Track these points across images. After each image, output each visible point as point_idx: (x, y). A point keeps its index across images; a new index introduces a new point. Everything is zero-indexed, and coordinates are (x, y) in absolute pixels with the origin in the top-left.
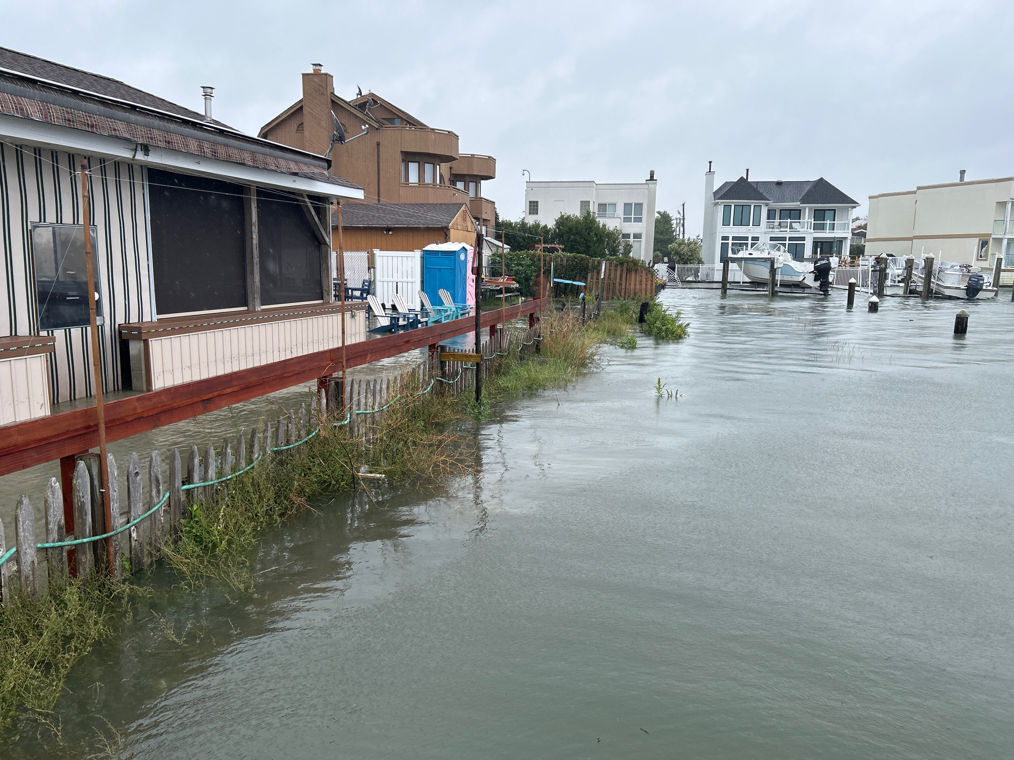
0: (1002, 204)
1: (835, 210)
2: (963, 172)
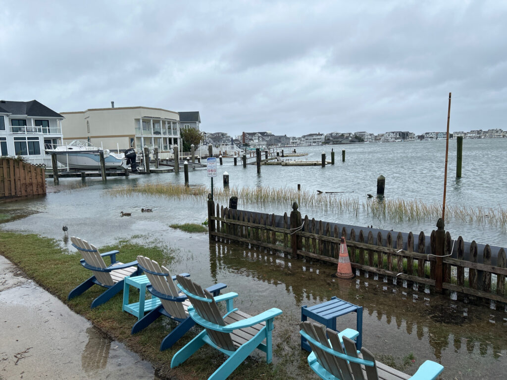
0: (137, 120)
2: (113, 103)
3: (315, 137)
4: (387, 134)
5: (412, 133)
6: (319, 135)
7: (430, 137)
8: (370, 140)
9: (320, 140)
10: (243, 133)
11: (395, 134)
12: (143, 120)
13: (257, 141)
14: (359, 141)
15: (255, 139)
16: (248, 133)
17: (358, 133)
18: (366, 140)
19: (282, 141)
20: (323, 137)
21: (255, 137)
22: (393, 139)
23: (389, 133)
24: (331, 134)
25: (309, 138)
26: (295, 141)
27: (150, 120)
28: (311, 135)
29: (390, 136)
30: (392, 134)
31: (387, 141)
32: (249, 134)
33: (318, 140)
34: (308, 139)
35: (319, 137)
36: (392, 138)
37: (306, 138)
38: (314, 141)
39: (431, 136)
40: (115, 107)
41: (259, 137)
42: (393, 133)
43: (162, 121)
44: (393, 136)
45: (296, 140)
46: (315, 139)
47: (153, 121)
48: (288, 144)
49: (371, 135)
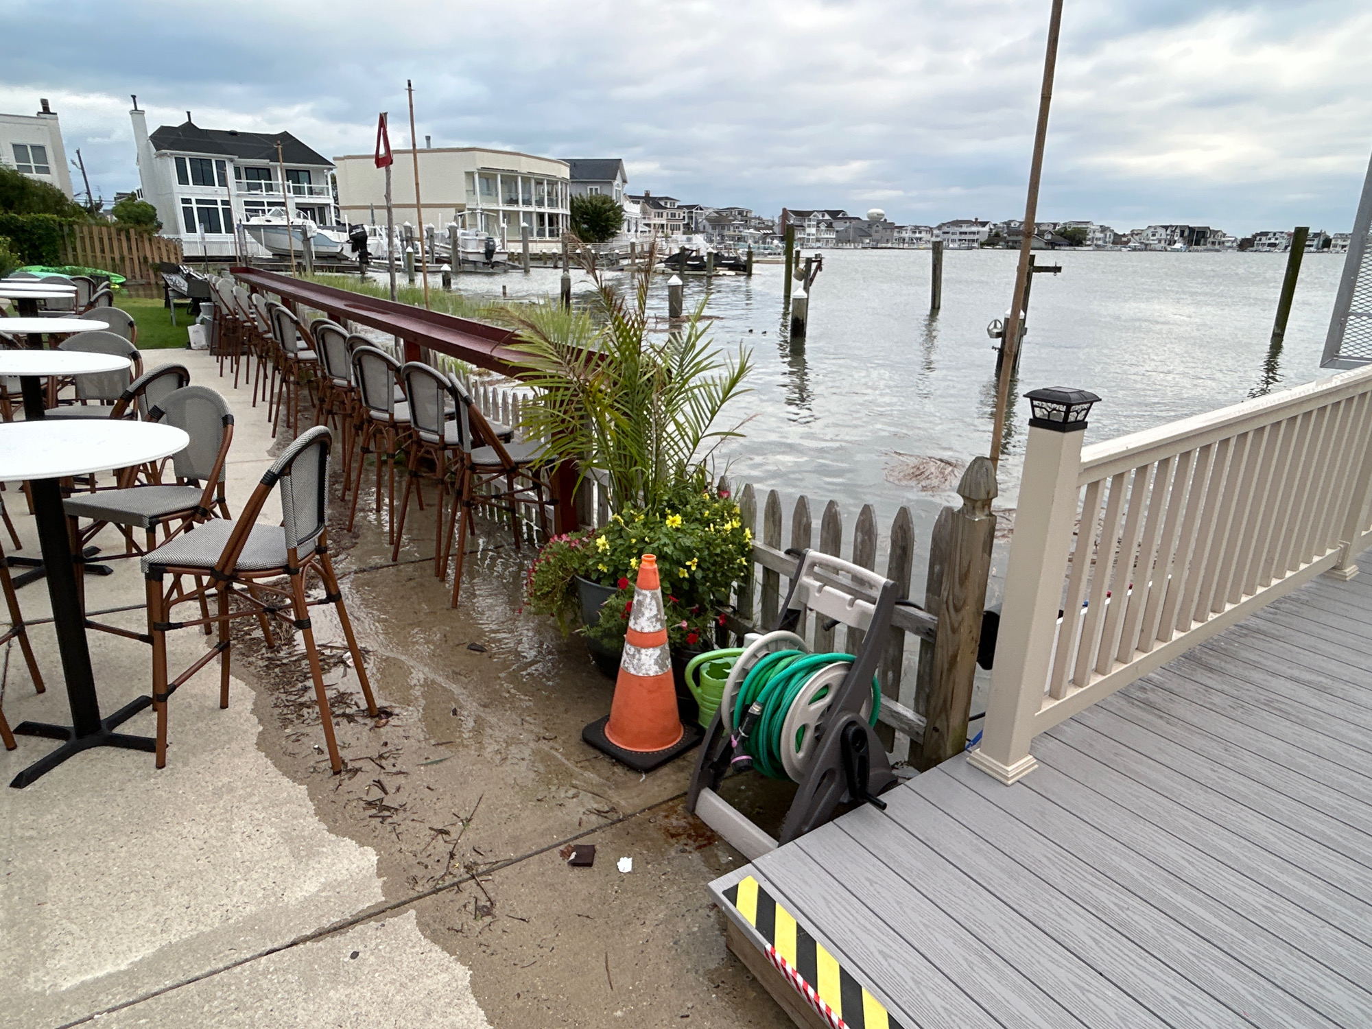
0: (470, 175)
1: (309, 172)
2: (428, 138)
3: (964, 229)
4: (1150, 232)
5: (1218, 232)
6: (977, 223)
7: (1270, 245)
8: (1100, 243)
9: (976, 237)
10: (784, 210)
11: (1169, 232)
12: (479, 174)
13: (813, 230)
14: (1071, 245)
15: (809, 226)
16: (793, 212)
17: (1070, 223)
18: (1088, 243)
19: (874, 234)
20: (986, 229)
21: (810, 220)
22: (1163, 243)
23: (1155, 228)
24: (1008, 224)
25: (951, 230)
26: (918, 235)
27: (496, 176)
28: (958, 223)
29: (1158, 236)
30: (1163, 231)
31: (1146, 247)
32: (797, 213)
33: (971, 237)
34: (948, 233)
35: (974, 229)
36: (1160, 241)
37: (946, 229)
38: (963, 237)
39: (1273, 241)
40: (433, 146)
41: (819, 222)
42: (1166, 228)
43: (522, 178)
44: (1164, 236)
45: (920, 232)
46: (966, 233)
47: (502, 176)
48: (888, 241)
49: (1103, 229)
